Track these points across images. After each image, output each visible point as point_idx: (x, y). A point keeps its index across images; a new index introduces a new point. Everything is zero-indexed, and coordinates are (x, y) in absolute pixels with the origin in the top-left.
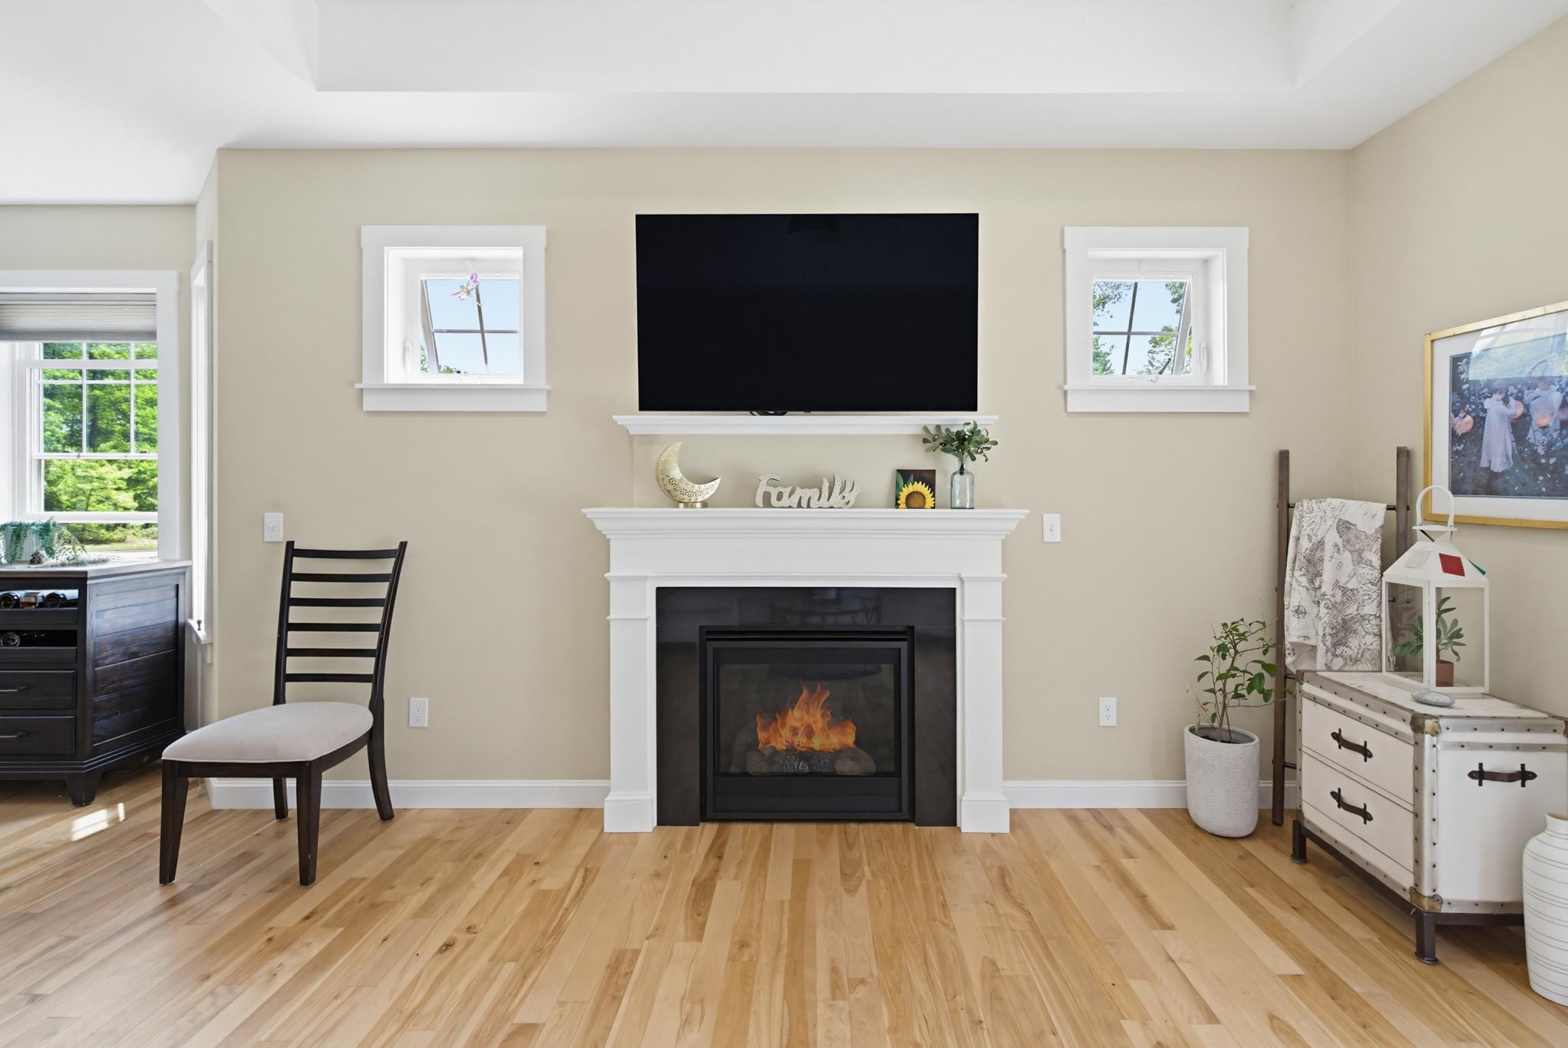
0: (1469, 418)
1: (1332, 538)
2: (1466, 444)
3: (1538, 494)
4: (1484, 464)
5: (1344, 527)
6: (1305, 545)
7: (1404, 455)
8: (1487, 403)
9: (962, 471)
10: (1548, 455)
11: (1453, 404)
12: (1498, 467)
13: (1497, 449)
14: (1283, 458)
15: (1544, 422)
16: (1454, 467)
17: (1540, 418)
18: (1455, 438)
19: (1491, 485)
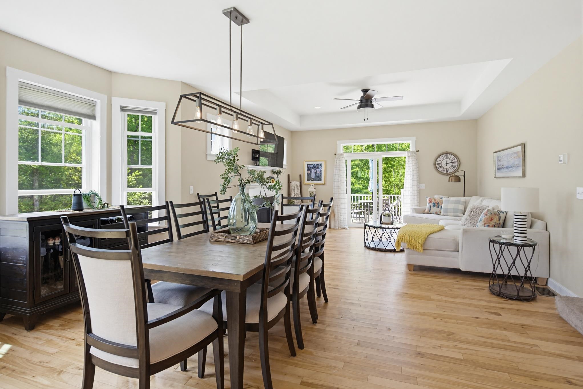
0: (310, 172)
1: (295, 187)
2: (309, 175)
3: (317, 180)
4: (311, 177)
5: (296, 185)
6: (293, 188)
7: (300, 176)
8: (312, 170)
9: (277, 177)
10: (319, 176)
11: (307, 169)
12: (313, 177)
13: (313, 175)
14: (288, 175)
15: (318, 173)
16: (308, 177)
17: (318, 172)
18: (308, 174)
19: (312, 179)
